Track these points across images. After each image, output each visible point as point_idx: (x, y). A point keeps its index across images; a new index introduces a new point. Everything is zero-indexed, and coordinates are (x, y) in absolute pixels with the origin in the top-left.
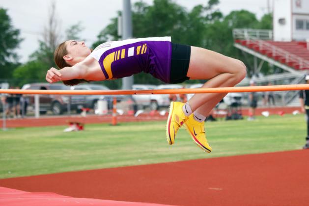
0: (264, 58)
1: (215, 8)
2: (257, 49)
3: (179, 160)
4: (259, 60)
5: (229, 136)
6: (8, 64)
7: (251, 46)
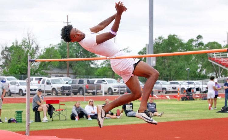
0: (224, 67)
1: (200, 41)
2: (220, 63)
3: (165, 121)
4: (221, 68)
5: (197, 109)
6: (92, 68)
7: (217, 61)
